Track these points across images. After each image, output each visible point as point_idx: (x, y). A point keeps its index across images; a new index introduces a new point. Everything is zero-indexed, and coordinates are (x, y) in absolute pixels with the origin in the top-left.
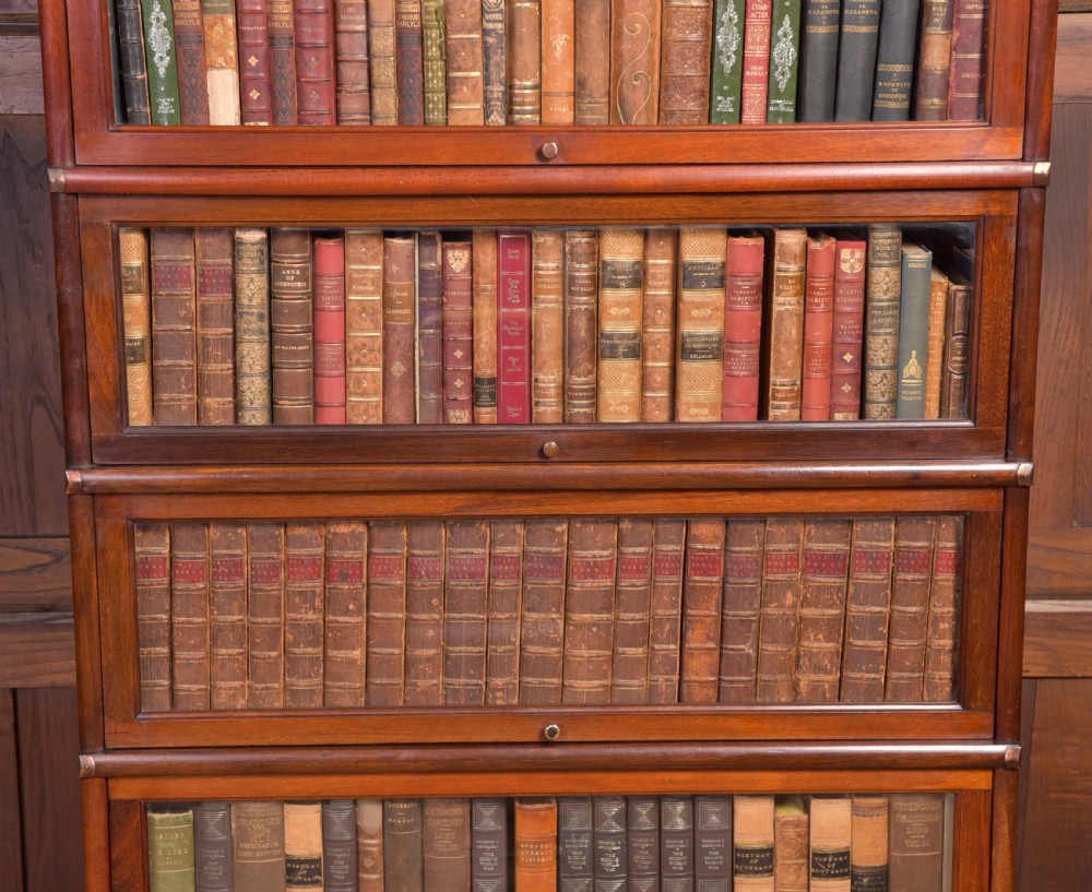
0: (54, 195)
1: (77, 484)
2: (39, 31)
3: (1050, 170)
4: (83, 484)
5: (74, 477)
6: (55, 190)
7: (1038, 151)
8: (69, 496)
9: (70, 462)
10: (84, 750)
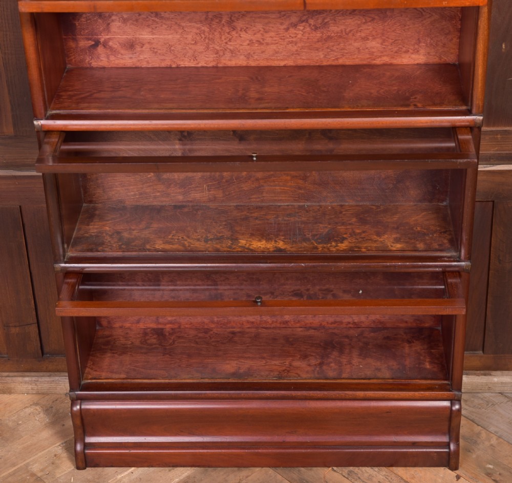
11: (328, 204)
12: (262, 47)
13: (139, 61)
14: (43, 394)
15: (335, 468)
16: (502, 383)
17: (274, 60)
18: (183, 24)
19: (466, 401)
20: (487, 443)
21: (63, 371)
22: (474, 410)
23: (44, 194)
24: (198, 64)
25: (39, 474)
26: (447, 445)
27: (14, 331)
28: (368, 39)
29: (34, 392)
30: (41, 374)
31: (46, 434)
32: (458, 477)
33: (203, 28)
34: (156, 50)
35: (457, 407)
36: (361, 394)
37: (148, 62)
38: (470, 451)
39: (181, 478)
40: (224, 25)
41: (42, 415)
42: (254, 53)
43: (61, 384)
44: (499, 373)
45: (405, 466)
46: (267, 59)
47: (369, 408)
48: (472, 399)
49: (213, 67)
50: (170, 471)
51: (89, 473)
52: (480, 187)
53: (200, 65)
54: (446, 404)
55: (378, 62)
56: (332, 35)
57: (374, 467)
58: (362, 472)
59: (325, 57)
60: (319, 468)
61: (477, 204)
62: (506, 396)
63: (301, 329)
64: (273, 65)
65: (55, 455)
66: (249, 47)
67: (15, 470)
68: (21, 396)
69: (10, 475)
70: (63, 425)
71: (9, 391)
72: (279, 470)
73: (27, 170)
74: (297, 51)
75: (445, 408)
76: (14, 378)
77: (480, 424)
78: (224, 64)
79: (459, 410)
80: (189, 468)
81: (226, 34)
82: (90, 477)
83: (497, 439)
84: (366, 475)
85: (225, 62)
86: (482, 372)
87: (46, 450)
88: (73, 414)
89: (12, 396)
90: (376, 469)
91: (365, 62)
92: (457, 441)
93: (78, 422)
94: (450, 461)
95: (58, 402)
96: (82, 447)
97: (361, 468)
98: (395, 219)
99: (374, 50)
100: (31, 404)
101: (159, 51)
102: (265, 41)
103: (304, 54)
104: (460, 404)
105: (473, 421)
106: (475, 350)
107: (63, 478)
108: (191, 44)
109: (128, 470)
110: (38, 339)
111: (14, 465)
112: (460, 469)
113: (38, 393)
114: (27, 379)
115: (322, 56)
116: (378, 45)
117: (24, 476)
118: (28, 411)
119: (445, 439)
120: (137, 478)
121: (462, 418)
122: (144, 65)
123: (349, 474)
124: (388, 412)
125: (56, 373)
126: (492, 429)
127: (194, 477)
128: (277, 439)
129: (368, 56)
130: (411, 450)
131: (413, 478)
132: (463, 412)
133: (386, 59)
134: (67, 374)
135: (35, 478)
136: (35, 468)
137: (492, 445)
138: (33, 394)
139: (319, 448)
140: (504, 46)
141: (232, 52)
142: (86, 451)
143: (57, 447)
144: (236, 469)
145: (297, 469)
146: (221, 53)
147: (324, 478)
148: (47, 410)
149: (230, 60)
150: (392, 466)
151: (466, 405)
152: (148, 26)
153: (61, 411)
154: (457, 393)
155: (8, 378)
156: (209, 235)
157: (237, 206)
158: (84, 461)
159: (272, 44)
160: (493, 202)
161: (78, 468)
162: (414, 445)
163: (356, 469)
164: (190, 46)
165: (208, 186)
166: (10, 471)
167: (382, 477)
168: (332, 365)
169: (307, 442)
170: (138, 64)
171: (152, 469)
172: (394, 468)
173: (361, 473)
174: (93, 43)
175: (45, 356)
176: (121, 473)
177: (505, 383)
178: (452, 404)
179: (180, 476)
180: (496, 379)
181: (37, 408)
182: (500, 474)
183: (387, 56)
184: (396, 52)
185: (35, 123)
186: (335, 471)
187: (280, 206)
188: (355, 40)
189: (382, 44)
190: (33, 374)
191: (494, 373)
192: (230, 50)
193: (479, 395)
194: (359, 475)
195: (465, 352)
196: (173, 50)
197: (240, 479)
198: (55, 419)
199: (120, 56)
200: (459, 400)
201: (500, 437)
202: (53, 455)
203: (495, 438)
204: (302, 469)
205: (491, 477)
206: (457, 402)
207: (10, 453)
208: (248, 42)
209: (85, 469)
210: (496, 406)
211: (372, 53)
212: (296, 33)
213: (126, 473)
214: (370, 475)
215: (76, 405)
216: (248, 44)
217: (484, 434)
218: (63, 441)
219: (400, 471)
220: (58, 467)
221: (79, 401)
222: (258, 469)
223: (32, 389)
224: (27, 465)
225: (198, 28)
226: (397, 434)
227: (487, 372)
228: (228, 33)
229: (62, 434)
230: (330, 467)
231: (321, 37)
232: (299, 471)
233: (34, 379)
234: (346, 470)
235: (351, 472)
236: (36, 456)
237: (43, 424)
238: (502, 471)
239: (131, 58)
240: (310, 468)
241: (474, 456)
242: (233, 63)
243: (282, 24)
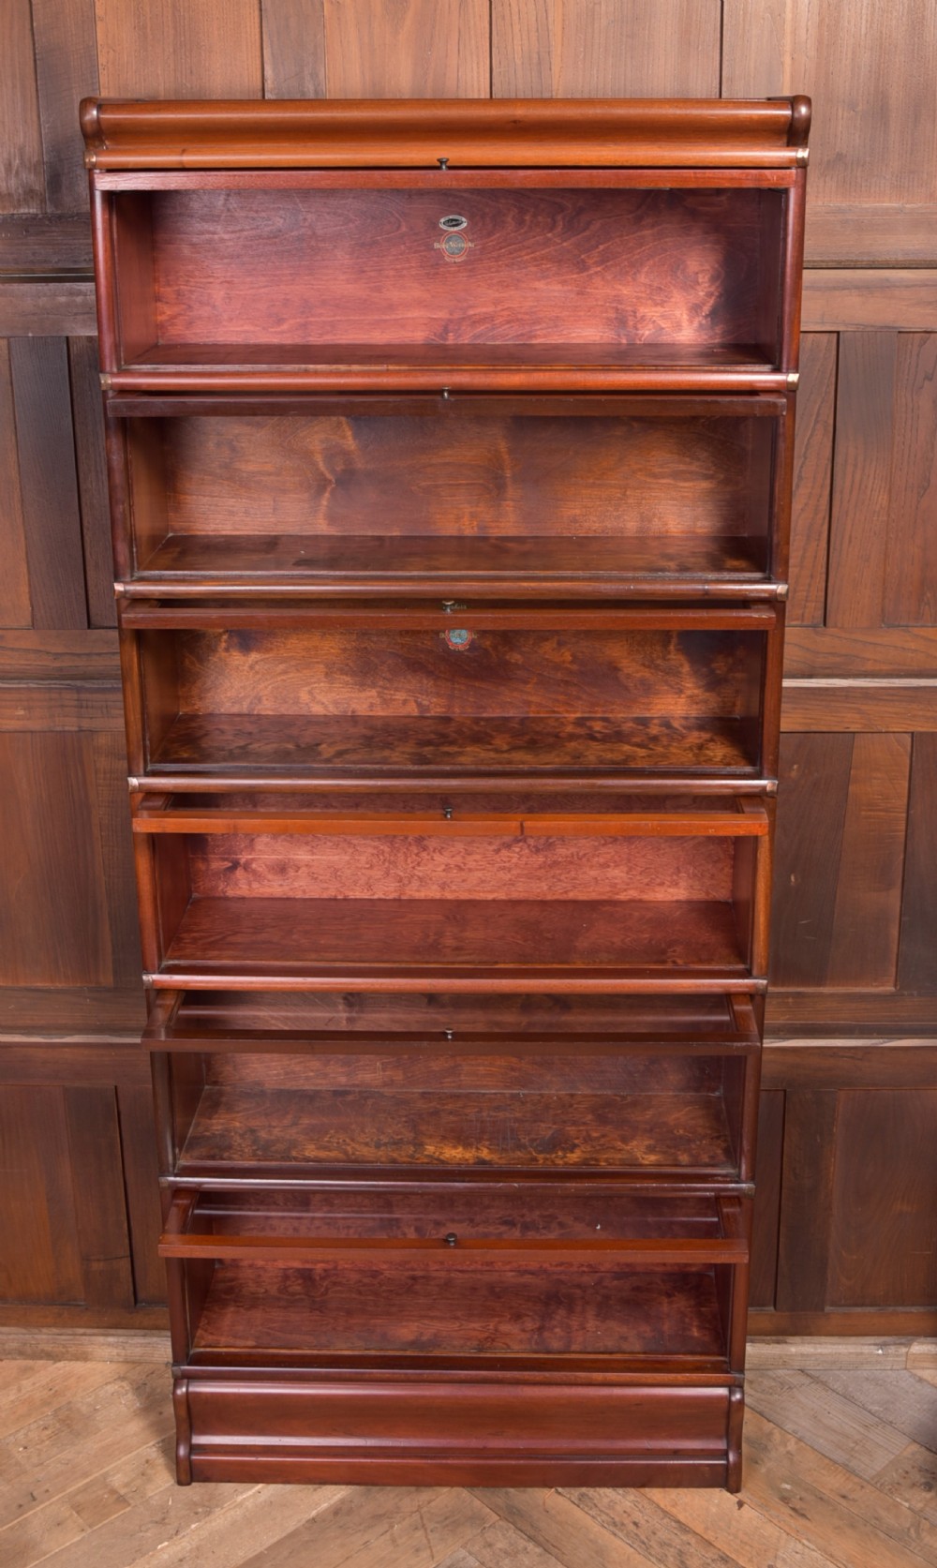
0: (105, 392)
1: (121, 592)
2: (94, 279)
3: (799, 378)
4: (126, 592)
5: (119, 587)
6: (104, 388)
7: (792, 365)
8: (117, 600)
9: (117, 578)
10: (131, 774)
11: (553, 1092)
12: (463, 874)
13: (291, 889)
14: (133, 1362)
15: (560, 1489)
16: (802, 1355)
17: (479, 892)
18: (355, 842)
19: (751, 1382)
20: (782, 1449)
21: (164, 1329)
22: (763, 1397)
23: (150, 1069)
24: (373, 895)
25: (122, 1492)
26: (725, 1454)
27: (96, 1266)
28: (609, 866)
29: (121, 1360)
30: (132, 1332)
31: (136, 1427)
32: (740, 1504)
33: (382, 847)
34: (315, 876)
35: (738, 1396)
36: (599, 1376)
37: (304, 891)
38: (757, 1463)
39: (332, 1502)
40: (410, 844)
41: (130, 1396)
42: (451, 882)
43: (161, 1348)
44: (797, 1339)
45: (664, 1486)
46: (469, 891)
47: (610, 1398)
48: (760, 1379)
49: (395, 900)
50: (315, 1490)
51: (197, 1490)
52: (764, 1071)
53: (376, 897)
54: (723, 1391)
55: (622, 897)
56: (560, 859)
57: (617, 1487)
58: (600, 1495)
59: (550, 888)
60: (537, 1489)
61: (763, 1095)
62: (808, 1375)
63: (513, 1273)
64: (478, 898)
65: (147, 1461)
66: (444, 873)
67: (87, 1483)
68: (100, 1366)
69: (80, 1491)
70: (161, 1413)
71: (84, 1357)
72: (478, 1491)
73: (128, 1036)
74: (510, 880)
75: (720, 1398)
76: (93, 1338)
77: (771, 1418)
78: (410, 895)
79: (741, 1402)
80: (343, 1487)
81: (414, 856)
82: (196, 1498)
83: (796, 1443)
84: (606, 1500)
85: (410, 893)
86: (774, 1338)
87: (135, 1453)
88: (176, 1401)
89: (89, 1365)
90: (621, 1491)
91: (604, 897)
92: (739, 1447)
93: (183, 1413)
94: (728, 1479)
95: (154, 1375)
96: (188, 1450)
97: (598, 1489)
98: (647, 1117)
99: (616, 881)
100: (115, 1377)
101: (321, 878)
102: (467, 866)
103: (520, 884)
104: (743, 1393)
105: (761, 1414)
106: (763, 1305)
107: (157, 1498)
108: (365, 868)
109: (253, 1487)
110: (130, 1279)
111: (86, 1475)
112: (743, 1490)
113: (126, 1362)
114: (111, 1339)
115: (545, 888)
116: (623, 875)
117: (100, 1493)
118: (111, 1388)
119: (722, 1445)
120: (265, 1502)
121: (746, 1409)
122: (299, 895)
123: (580, 1500)
124: (637, 1405)
125: (154, 1332)
126: (789, 1427)
127: (351, 1501)
128: (474, 1443)
129: (608, 889)
130: (671, 1462)
131: (675, 1505)
132: (747, 1400)
133: (633, 894)
134: (169, 1334)
135: (115, 1496)
136: (117, 1481)
137: (788, 1452)
138: (119, 1362)
139: (537, 1459)
140: (793, 878)
141: (421, 879)
142: (194, 1457)
143: (150, 1447)
144: (413, 1489)
145: (504, 1490)
146: (406, 881)
147: (544, 1503)
148: (139, 1388)
149: (418, 891)
150: (643, 1486)
151: (752, 1388)
152: (307, 843)
153: (159, 1390)
154: (737, 1375)
155: (84, 1337)
156: (381, 1137)
157: (424, 1093)
158: (189, 1473)
159: (477, 870)
160: (785, 1091)
161: (180, 1483)
162: (676, 1453)
163: (590, 1492)
164: (363, 871)
165: (382, 1064)
166: (80, 1484)
167: (629, 1504)
168: (557, 1330)
169: (519, 1449)
170: (291, 894)
171: (288, 1487)
172: (647, 1489)
173: (598, 1497)
174: (230, 864)
175: (138, 1305)
176: (242, 1493)
177: (807, 1355)
178: (731, 1393)
179: (330, 1499)
180: (793, 1349)
181: (124, 1384)
182: (801, 1499)
183: (636, 889)
184: (647, 885)
185: (145, 978)
186: (560, 1493)
187: (484, 1094)
188: (591, 867)
189: (627, 873)
190: (120, 1331)
191: (790, 1339)
192: (419, 877)
193: (770, 1373)
194: (596, 1501)
195: (750, 1309)
196: (340, 876)
197: (419, 1506)
198: (150, 1403)
199: (266, 882)
200: (741, 1387)
201: (800, 1440)
202: (144, 1460)
203: (793, 1440)
204: (512, 1490)
205: (787, 1503)
206: (738, 1389)
207: (81, 1456)
208: (443, 867)
209: (189, 1484)
210: (795, 1390)
211: (614, 886)
212: (508, 857)
213: (250, 1493)
214: (612, 1501)
215: (181, 1387)
216: (444, 870)
217: (777, 1436)
218: (159, 1439)
219: (656, 1494)
220: (150, 1480)
221: (185, 1381)
222: (445, 1490)
223: (118, 1355)
224: (105, 1476)
225: (375, 848)
226: (650, 1437)
227: (781, 1338)
228: (417, 855)
229: (158, 1427)
230: (552, 1487)
231: (545, 862)
232: (507, 1493)
233: (121, 1339)
234: (575, 1493)
235: (583, 1495)
236: (119, 1462)
237: (132, 1410)
238: (804, 1494)
239: (281, 885)
240: (522, 1489)
241: (763, 1470)
242: (422, 895)
243: (490, 844)
